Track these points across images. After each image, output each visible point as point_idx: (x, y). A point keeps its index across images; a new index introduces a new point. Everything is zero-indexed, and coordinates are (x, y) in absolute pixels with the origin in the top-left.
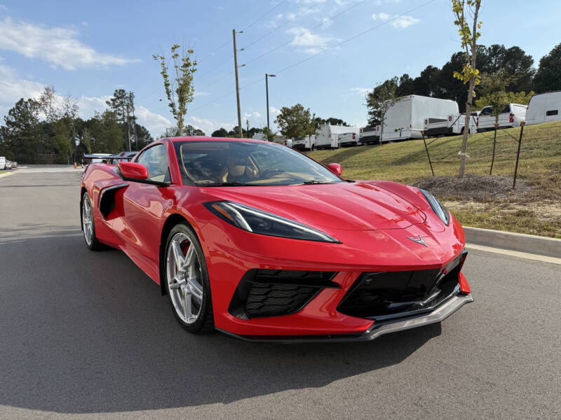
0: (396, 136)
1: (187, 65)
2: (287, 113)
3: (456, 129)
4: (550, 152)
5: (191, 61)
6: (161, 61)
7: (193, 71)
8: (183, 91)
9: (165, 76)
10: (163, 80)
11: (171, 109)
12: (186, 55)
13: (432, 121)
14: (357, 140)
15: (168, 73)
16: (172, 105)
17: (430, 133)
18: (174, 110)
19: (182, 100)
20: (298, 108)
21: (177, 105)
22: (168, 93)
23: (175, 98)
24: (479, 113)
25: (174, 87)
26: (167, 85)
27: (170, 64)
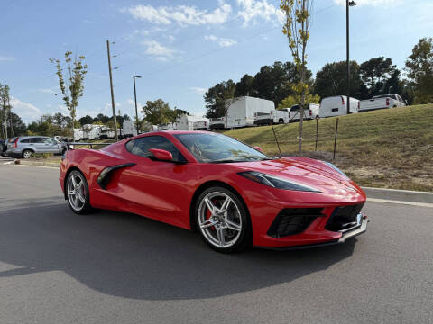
0: (236, 125)
1: (79, 68)
2: (150, 105)
3: (276, 121)
4: (344, 136)
5: (82, 65)
6: (56, 64)
7: (84, 73)
8: (75, 88)
9: (60, 76)
10: (58, 79)
11: (65, 102)
12: (78, 60)
13: (259, 114)
14: (208, 127)
15: (63, 73)
16: (66, 99)
17: (259, 123)
18: (68, 103)
19: (74, 95)
20: (160, 102)
21: (71, 99)
22: (63, 89)
23: (69, 93)
24: (289, 109)
25: (68, 85)
26: (61, 83)
27: (64, 66)
